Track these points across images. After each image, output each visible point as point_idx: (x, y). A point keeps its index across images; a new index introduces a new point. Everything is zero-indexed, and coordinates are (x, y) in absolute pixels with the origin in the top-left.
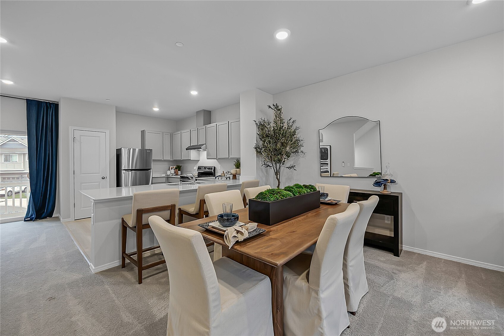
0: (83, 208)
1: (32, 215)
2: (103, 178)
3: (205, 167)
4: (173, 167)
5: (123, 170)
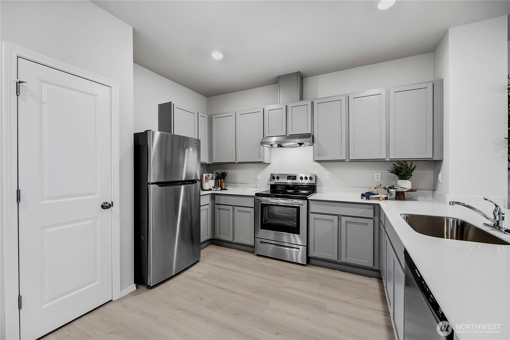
2: (106, 206)
3: (293, 176)
4: (208, 175)
5: (152, 184)
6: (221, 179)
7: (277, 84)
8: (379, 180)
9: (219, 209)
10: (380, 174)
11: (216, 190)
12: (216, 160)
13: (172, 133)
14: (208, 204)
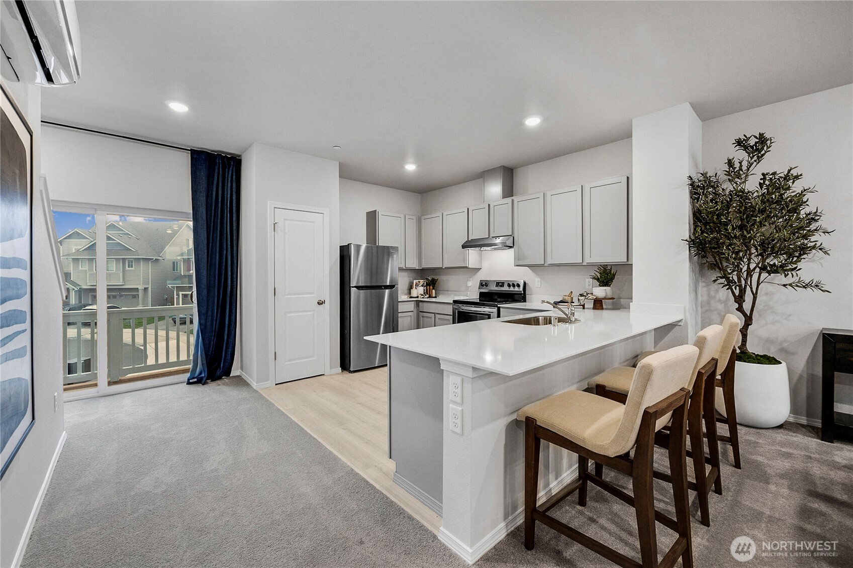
0: (289, 360)
1: (201, 373)
2: (320, 303)
3: (501, 283)
4: (419, 282)
5: (353, 287)
6: (430, 286)
7: (481, 179)
8: (591, 287)
9: (423, 317)
11: (423, 298)
12: (425, 266)
13: (377, 245)
14: (412, 311)
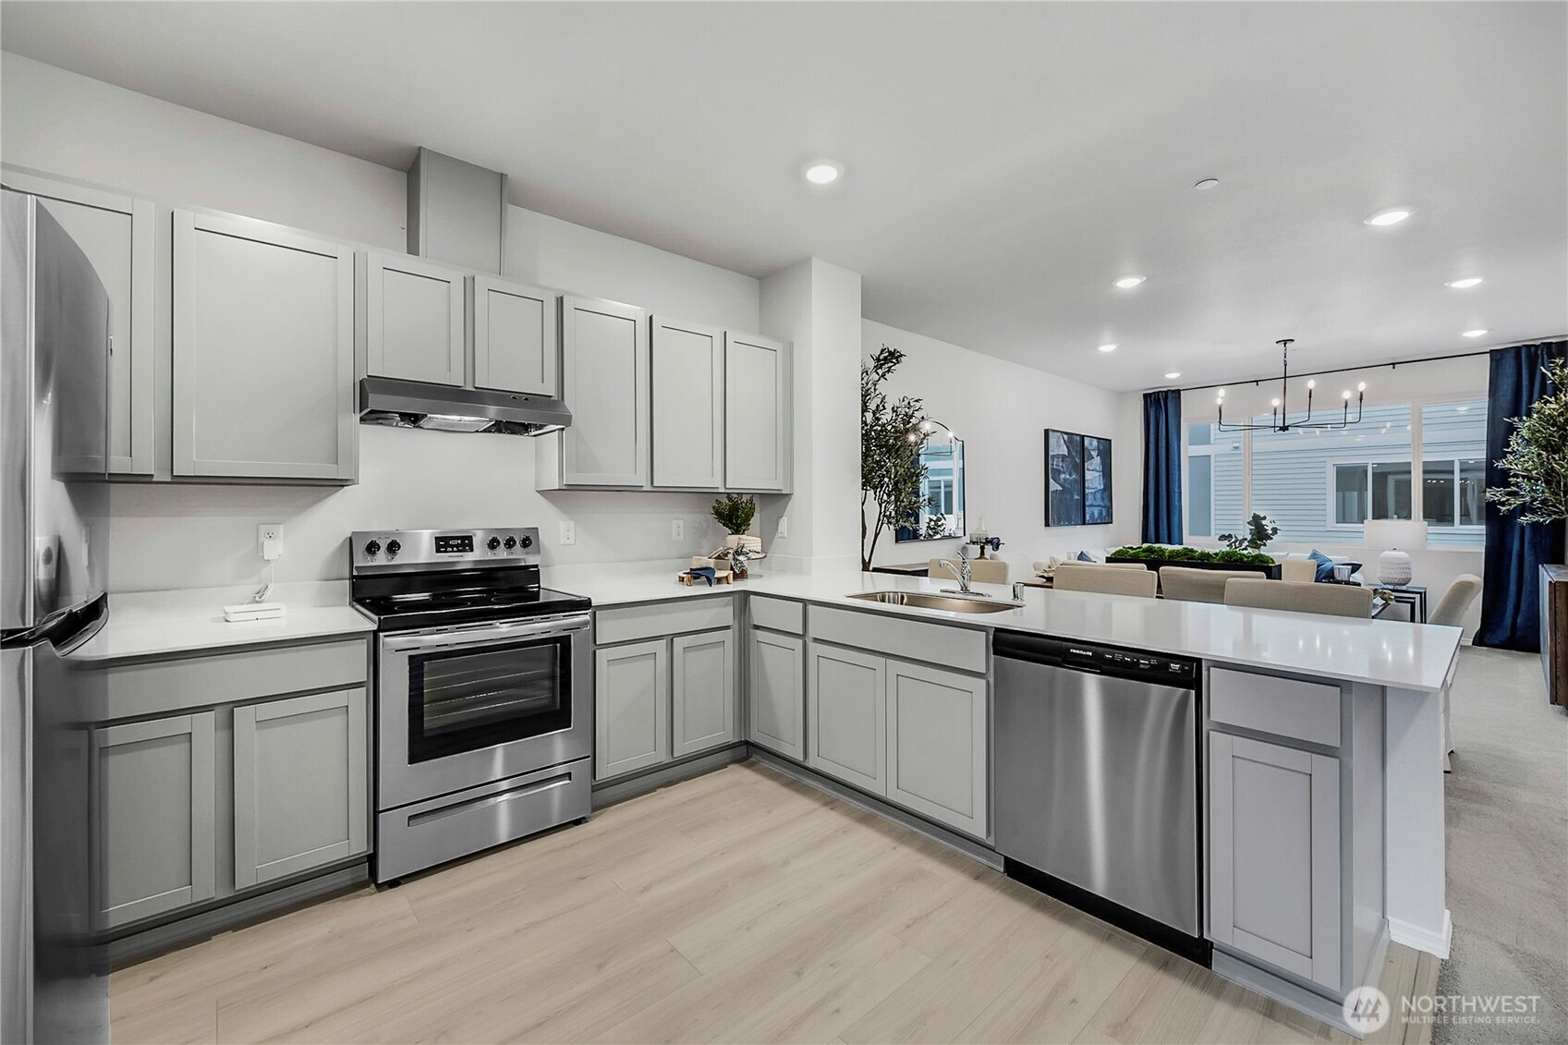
3: (457, 538)
8: (682, 537)
10: (681, 523)
